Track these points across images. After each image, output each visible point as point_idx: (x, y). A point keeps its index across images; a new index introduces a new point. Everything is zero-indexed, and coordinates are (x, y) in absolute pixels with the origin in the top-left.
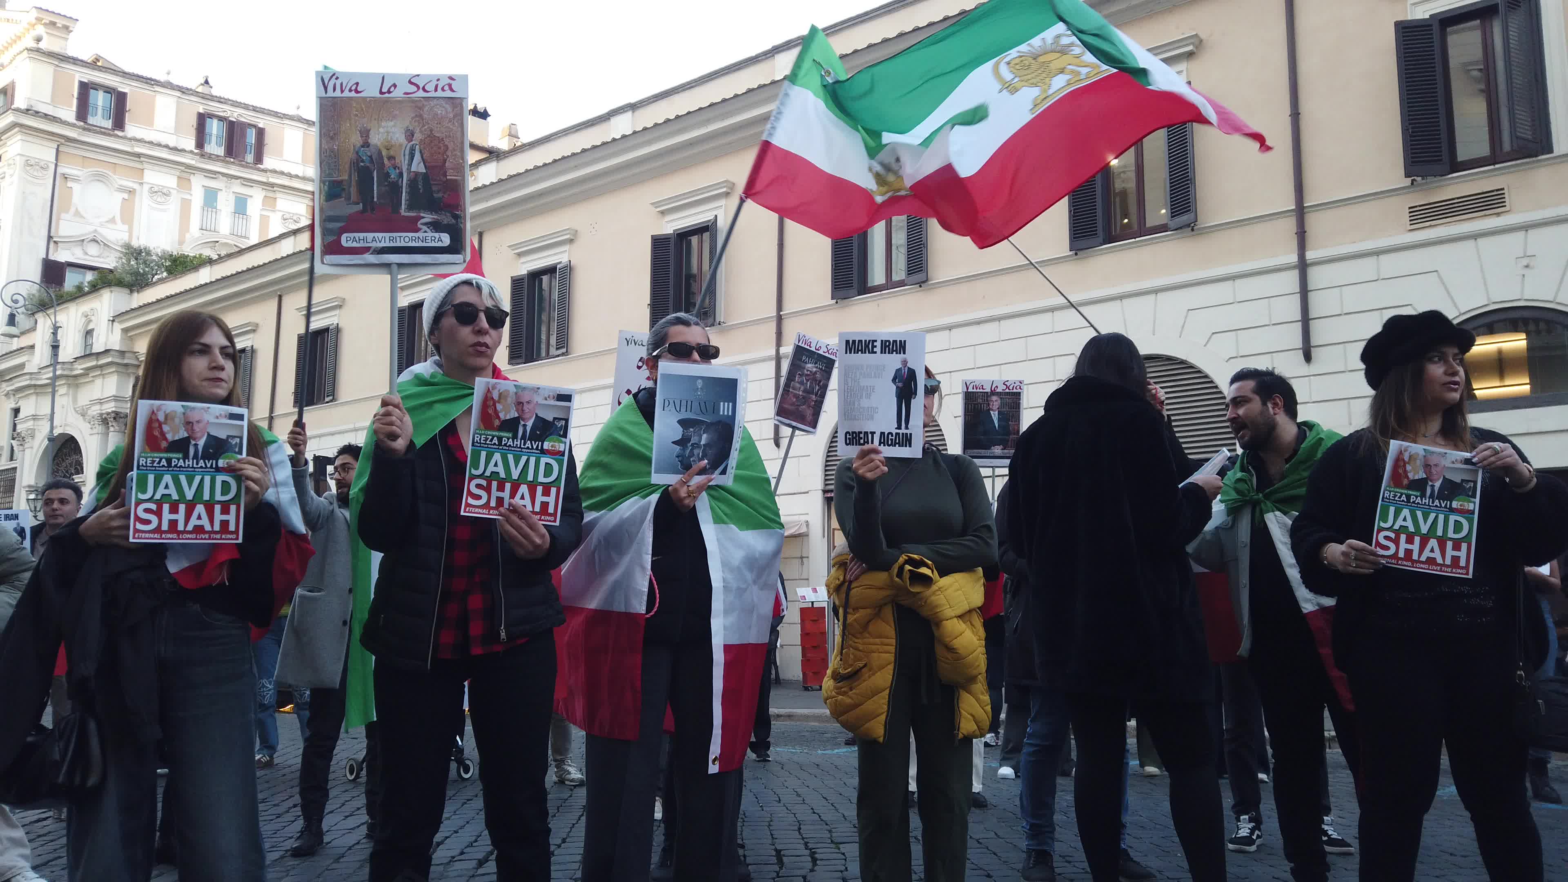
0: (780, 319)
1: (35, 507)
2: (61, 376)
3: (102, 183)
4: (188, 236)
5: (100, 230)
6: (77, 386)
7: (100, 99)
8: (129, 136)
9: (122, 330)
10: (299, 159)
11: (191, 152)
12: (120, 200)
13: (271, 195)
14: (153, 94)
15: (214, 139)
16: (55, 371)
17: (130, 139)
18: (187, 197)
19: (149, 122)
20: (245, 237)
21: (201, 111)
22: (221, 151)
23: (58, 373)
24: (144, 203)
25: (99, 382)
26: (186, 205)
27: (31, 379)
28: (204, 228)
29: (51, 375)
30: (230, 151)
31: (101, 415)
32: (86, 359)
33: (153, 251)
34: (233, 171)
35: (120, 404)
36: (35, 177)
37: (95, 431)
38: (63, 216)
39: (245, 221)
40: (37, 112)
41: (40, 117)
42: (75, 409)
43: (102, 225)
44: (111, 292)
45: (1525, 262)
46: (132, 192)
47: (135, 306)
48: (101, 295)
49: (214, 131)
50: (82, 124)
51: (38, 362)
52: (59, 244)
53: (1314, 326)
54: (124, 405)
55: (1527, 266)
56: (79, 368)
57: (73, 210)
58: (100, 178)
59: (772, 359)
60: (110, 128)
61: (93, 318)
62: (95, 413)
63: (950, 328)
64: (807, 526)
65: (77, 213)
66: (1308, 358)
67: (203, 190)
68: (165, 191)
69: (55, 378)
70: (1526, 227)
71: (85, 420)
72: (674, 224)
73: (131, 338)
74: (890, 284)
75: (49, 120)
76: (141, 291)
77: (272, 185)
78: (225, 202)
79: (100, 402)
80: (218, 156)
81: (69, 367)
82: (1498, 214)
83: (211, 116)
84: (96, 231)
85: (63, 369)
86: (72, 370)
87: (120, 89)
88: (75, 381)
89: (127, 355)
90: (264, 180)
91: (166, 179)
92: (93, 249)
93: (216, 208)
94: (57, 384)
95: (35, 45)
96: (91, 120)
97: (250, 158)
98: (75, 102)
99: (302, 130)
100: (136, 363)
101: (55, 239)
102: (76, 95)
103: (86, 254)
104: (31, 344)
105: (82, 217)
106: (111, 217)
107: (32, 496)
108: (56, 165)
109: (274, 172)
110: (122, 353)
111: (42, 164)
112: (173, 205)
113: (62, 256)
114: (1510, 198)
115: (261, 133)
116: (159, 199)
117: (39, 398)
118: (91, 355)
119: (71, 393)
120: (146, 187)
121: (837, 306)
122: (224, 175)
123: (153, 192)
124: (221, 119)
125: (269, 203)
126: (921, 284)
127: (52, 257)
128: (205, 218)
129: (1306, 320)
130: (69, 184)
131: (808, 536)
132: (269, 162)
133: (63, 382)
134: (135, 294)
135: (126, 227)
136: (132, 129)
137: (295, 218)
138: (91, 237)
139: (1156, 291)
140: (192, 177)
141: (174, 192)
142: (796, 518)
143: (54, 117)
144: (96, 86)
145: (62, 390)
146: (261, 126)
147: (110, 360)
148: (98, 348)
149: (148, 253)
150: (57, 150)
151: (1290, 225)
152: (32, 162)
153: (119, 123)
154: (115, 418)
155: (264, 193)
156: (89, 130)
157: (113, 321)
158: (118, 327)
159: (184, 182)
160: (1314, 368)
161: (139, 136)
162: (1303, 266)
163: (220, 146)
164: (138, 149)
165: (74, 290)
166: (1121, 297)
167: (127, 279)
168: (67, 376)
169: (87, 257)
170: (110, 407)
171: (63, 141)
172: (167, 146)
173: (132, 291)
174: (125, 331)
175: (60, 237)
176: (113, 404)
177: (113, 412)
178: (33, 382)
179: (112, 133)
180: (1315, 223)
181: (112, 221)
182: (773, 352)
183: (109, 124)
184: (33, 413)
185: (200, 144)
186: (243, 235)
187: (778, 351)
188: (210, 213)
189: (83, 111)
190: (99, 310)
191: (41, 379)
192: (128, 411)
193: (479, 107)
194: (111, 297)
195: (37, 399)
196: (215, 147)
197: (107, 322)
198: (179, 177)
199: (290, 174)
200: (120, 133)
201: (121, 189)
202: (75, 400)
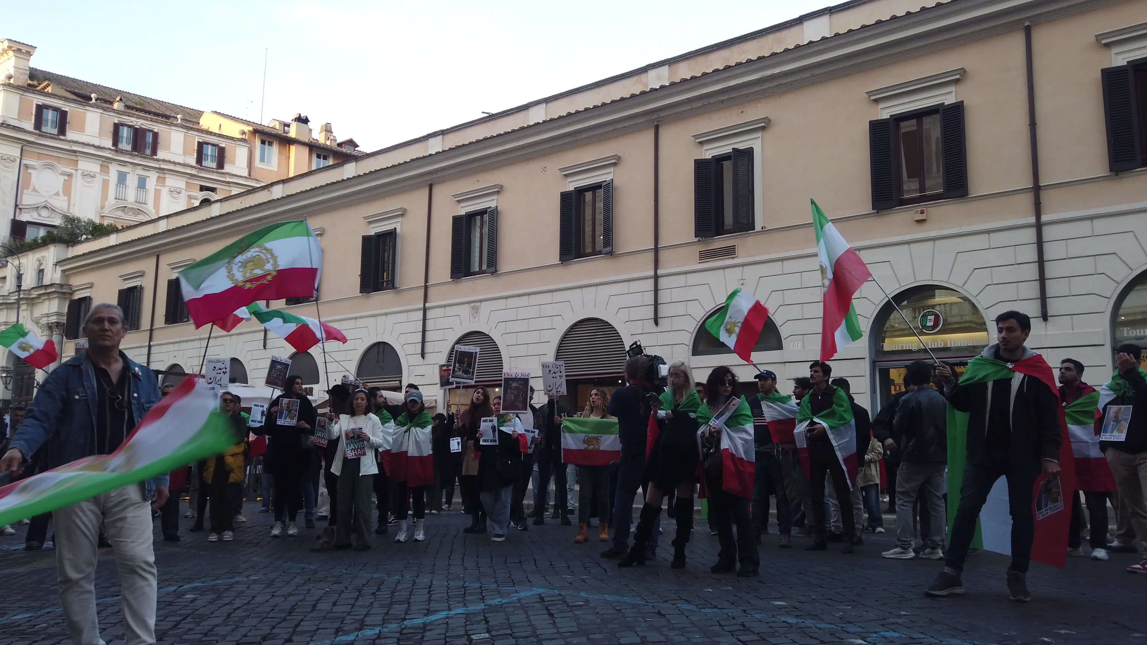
0: (426, 288)
1: (6, 382)
2: (23, 299)
3: (50, 170)
4: (107, 203)
5: (50, 200)
6: (33, 305)
7: (50, 116)
8: (69, 139)
9: (62, 271)
10: (181, 152)
11: (110, 149)
12: (63, 181)
13: (161, 175)
14: (84, 111)
15: (124, 140)
16: (19, 295)
17: (69, 141)
18: (107, 178)
19: (82, 129)
20: (145, 204)
21: (116, 122)
22: (129, 148)
23: (21, 296)
24: (78, 182)
25: (47, 303)
26: (105, 184)
27: (4, 299)
28: (118, 198)
29: (17, 297)
30: (135, 148)
31: (48, 323)
32: (38, 289)
33: (82, 220)
34: (137, 161)
35: (60, 317)
36: (7, 167)
37: (44, 334)
38: (25, 191)
39: (145, 193)
40: (9, 125)
41: (10, 128)
42: (31, 319)
43: (50, 197)
44: (55, 246)
45: (742, 282)
46: (70, 175)
47: (70, 256)
48: (48, 248)
49: (125, 135)
50: (38, 132)
51: (8, 288)
52: (22, 210)
53: (660, 307)
54: (62, 318)
55: (742, 284)
56: (34, 294)
57: (31, 187)
58: (49, 166)
59: (421, 310)
60: (56, 134)
61: (43, 262)
62: (44, 322)
63: (506, 298)
64: (436, 402)
65: (34, 190)
66: (657, 323)
67: (117, 173)
68: (92, 174)
69: (19, 300)
70: (743, 265)
71: (38, 326)
72: (375, 229)
73: (67, 276)
74: (481, 272)
75: (16, 130)
76: (75, 246)
77: (163, 169)
78: (132, 181)
79: (48, 315)
80: (127, 151)
81: (28, 293)
82: (733, 258)
83: (123, 125)
84: (46, 201)
85: (24, 294)
86: (30, 295)
87: (63, 109)
88: (32, 302)
89: (65, 287)
90: (158, 166)
91: (92, 167)
92: (45, 213)
93: (125, 184)
94: (21, 303)
95: (7, 81)
96: (44, 129)
97: (148, 152)
98: (33, 117)
99: (183, 133)
100: (69, 291)
101: (19, 207)
102: (34, 113)
103: (40, 216)
104: (4, 276)
105: (37, 192)
106: (56, 191)
107: (4, 375)
108: (21, 159)
109: (164, 161)
110: (61, 286)
111: (12, 158)
112: (97, 183)
113: (24, 217)
114: (739, 250)
115: (156, 135)
116: (88, 180)
117: (9, 311)
118: (42, 286)
119: (29, 309)
120: (80, 172)
121: (453, 282)
122: (131, 163)
123: (84, 175)
124: (129, 126)
125: (161, 180)
126: (493, 273)
127: (17, 218)
128: (118, 191)
129: (656, 304)
130: (29, 171)
131: (436, 408)
132: (161, 154)
133: (25, 302)
134: (70, 248)
135: (66, 198)
136: (71, 135)
137: (178, 190)
138: (43, 204)
139: (597, 285)
140: (110, 165)
141: (98, 175)
142: (431, 398)
143: (19, 128)
144: (47, 107)
145: (24, 307)
146: (156, 131)
147: (53, 290)
148: (46, 281)
149: (79, 220)
150: (22, 149)
151: (651, 256)
152: (5, 157)
153: (62, 131)
154: (56, 326)
155: (157, 175)
156: (42, 136)
157: (56, 265)
158: (59, 269)
159: (104, 169)
160: (659, 329)
161: (75, 139)
162: (656, 277)
163: (129, 144)
164: (75, 148)
165: (32, 242)
166: (581, 287)
167: (65, 238)
168: (27, 299)
169: (40, 218)
170: (53, 319)
171: (25, 143)
172: (93, 146)
173: (68, 246)
174: (64, 271)
175: (23, 205)
176: (55, 317)
177: (55, 322)
178: (5, 301)
179: (57, 137)
180: (663, 255)
181: (57, 194)
182: (422, 306)
183: (55, 131)
184: (5, 321)
185: (115, 143)
186: (143, 202)
187: (424, 305)
188: (121, 188)
189: (39, 123)
190: (47, 258)
191: (10, 300)
192: (65, 322)
193: (302, 116)
194: (54, 250)
195: (7, 312)
196: (125, 145)
197: (52, 265)
198: (101, 165)
199: (175, 162)
200: (62, 137)
201: (64, 174)
202: (32, 313)
